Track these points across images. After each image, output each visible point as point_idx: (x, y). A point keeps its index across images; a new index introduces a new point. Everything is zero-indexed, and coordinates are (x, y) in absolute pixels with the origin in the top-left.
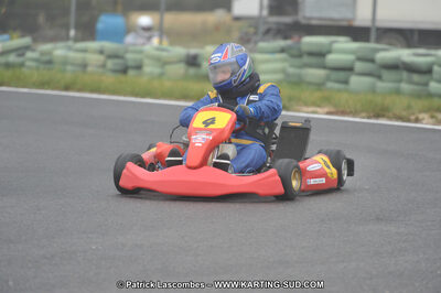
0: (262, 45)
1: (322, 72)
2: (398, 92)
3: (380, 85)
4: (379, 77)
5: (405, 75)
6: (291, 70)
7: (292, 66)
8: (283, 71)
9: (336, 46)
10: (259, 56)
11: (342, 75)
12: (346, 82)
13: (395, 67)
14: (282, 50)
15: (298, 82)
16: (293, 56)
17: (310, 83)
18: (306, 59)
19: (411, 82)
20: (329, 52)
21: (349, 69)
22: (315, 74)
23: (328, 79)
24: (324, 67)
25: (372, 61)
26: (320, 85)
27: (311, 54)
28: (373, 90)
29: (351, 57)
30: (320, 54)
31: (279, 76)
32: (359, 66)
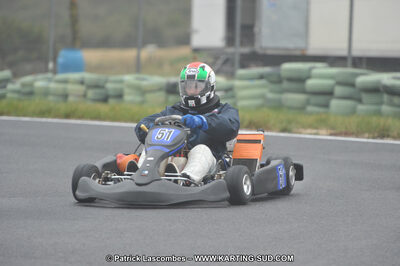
0: (241, 72)
1: (301, 97)
2: (379, 113)
3: (361, 107)
4: (360, 101)
5: (386, 97)
6: (270, 96)
7: (271, 91)
8: (263, 96)
9: (315, 71)
10: (237, 83)
11: (321, 99)
12: (326, 106)
13: (375, 90)
14: (261, 77)
15: (278, 106)
16: (272, 82)
17: (291, 108)
18: (286, 85)
19: (391, 104)
20: (309, 77)
21: (328, 93)
22: (296, 98)
23: (308, 103)
24: (304, 92)
25: (353, 85)
26: (302, 109)
27: (290, 80)
28: (353, 112)
29: (330, 82)
30: (299, 80)
31: (258, 102)
32: (339, 90)
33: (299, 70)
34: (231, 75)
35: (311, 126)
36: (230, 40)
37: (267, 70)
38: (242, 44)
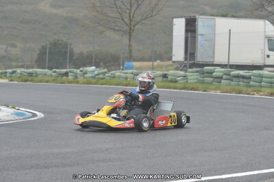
0: (190, 70)
1: (211, 79)
2: (239, 85)
3: (232, 83)
4: (232, 81)
5: (241, 79)
6: (200, 78)
8: (197, 79)
9: (216, 70)
10: (188, 74)
11: (218, 80)
12: (220, 82)
13: (238, 77)
14: (197, 72)
15: (203, 82)
16: (201, 74)
17: (207, 83)
18: (205, 75)
19: (243, 82)
20: (214, 72)
21: (221, 78)
22: (209, 80)
23: (214, 81)
24: (212, 77)
25: (230, 75)
26: (211, 83)
27: (207, 73)
28: (230, 84)
29: (221, 74)
30: (210, 73)
31: (196, 81)
32: (224, 77)
33: (211, 69)
34: (186, 71)
35: (214, 90)
36: (186, 59)
37: (199, 69)
38: (190, 60)
